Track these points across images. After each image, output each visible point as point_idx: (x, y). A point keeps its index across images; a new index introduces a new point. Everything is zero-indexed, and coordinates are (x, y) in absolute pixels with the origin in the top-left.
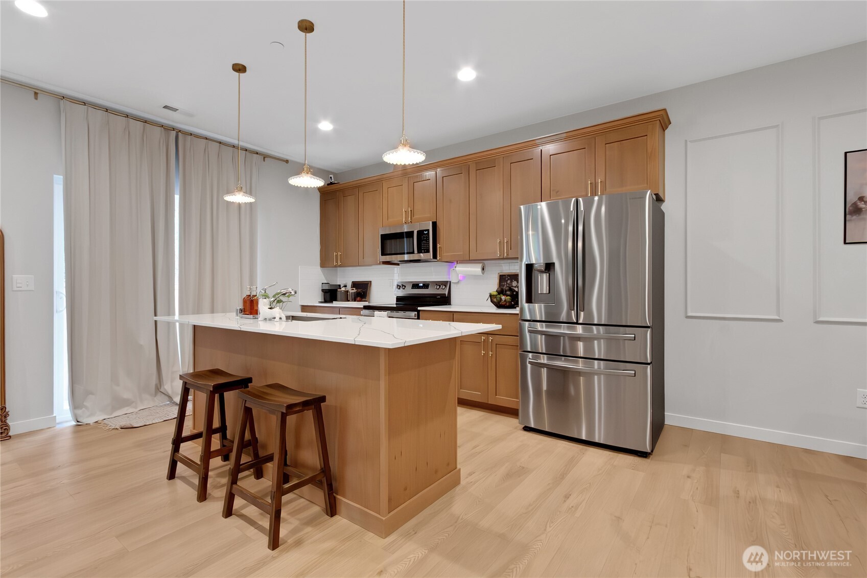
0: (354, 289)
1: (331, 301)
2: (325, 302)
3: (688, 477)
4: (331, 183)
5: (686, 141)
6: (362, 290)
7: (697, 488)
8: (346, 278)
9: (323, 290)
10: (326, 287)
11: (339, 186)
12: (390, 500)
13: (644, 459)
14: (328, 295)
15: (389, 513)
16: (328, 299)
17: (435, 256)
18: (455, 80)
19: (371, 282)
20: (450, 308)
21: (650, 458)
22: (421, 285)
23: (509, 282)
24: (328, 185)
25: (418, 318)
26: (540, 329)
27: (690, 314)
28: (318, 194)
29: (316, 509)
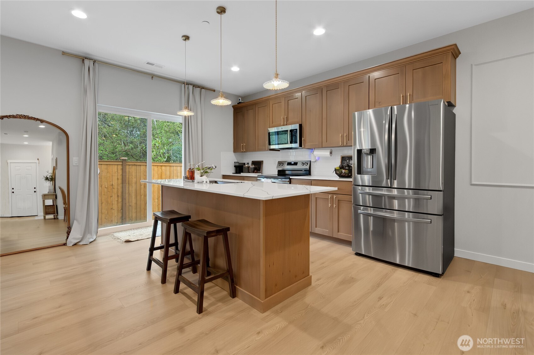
0: (253, 165)
1: (240, 173)
2: (236, 173)
3: (468, 292)
4: (240, 103)
5: (472, 65)
6: (258, 166)
7: (474, 300)
8: (248, 159)
9: (235, 166)
10: (237, 165)
11: (245, 104)
12: (266, 291)
13: (437, 278)
14: (238, 169)
15: (265, 299)
16: (238, 172)
17: (301, 145)
18: (312, 35)
19: (263, 161)
20: (311, 177)
21: (442, 278)
22: (293, 163)
23: (348, 161)
24: (238, 103)
25: (290, 183)
26: (368, 191)
27: (473, 183)
28: (232, 109)
29: (225, 293)
